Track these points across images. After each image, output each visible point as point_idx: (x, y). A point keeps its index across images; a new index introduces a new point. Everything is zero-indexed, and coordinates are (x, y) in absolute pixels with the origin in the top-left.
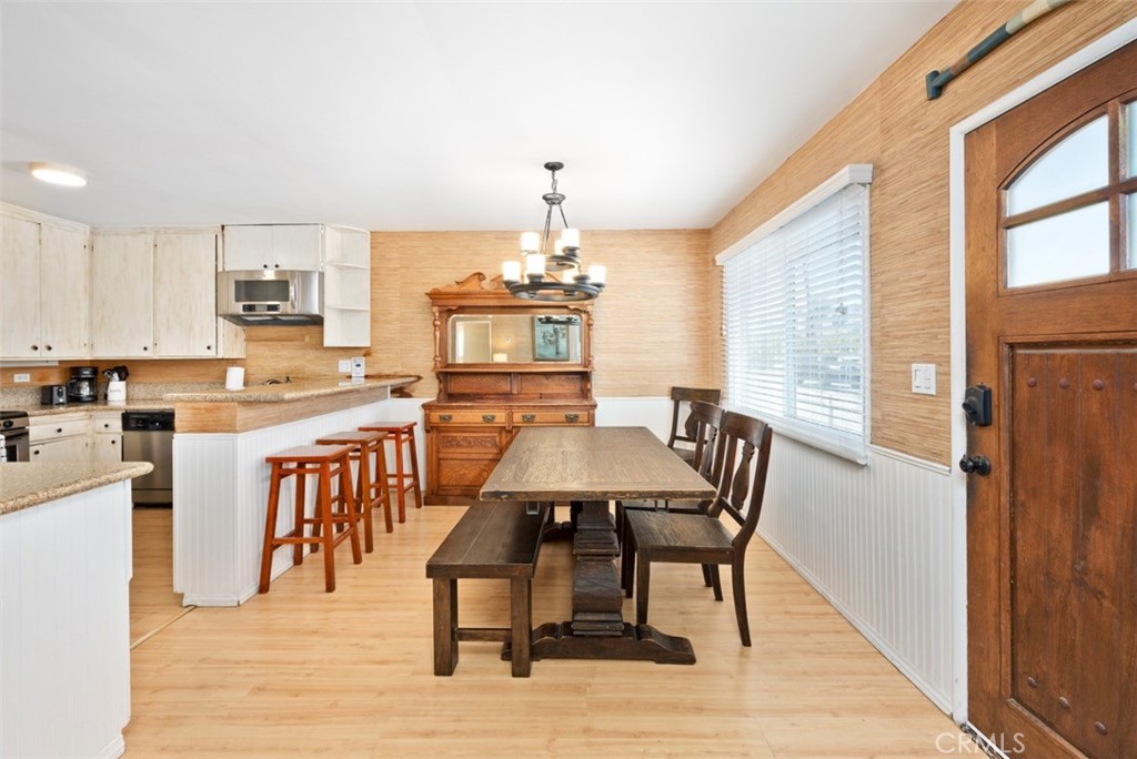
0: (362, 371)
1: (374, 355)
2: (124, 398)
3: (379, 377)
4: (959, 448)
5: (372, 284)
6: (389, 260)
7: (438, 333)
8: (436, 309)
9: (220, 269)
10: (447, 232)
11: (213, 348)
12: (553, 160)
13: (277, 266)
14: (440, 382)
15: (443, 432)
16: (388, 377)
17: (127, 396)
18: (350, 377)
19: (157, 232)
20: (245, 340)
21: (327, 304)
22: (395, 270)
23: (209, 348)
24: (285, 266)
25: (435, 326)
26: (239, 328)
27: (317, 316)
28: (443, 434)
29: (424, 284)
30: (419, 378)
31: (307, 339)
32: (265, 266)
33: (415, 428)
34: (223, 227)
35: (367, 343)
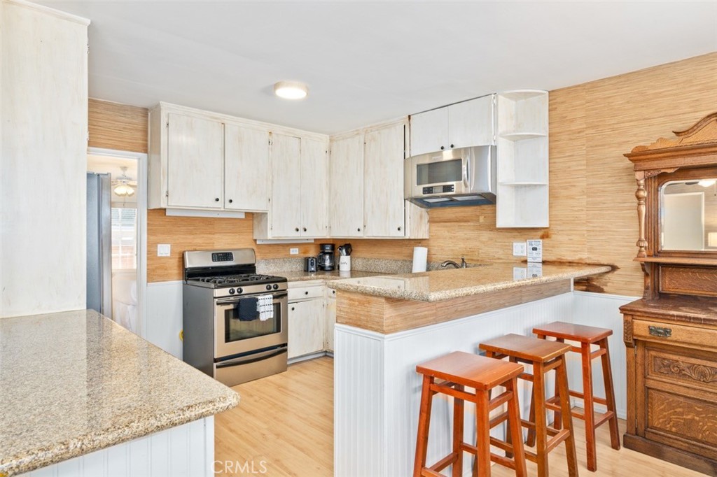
0: (539, 256)
1: (553, 237)
2: (349, 269)
3: (560, 263)
5: (550, 153)
6: (572, 121)
7: (643, 209)
8: (640, 175)
9: (407, 156)
11: (402, 230)
13: (452, 146)
14: (647, 275)
15: (653, 349)
16: (571, 264)
17: (351, 268)
18: (525, 262)
19: (366, 132)
20: (429, 221)
21: (500, 180)
22: (580, 131)
23: (399, 229)
24: (459, 144)
25: (639, 198)
26: (423, 210)
27: (490, 194)
28: (653, 353)
29: (620, 144)
30: (614, 268)
31: (482, 219)
32: (442, 148)
33: (609, 338)
34: (409, 116)
35: (544, 223)
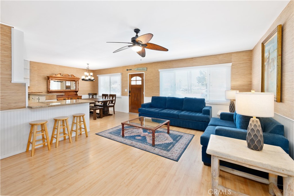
4: (128, 95)
6: (35, 68)
8: (50, 79)
10: (49, 64)
12: (88, 63)
22: (36, 70)
